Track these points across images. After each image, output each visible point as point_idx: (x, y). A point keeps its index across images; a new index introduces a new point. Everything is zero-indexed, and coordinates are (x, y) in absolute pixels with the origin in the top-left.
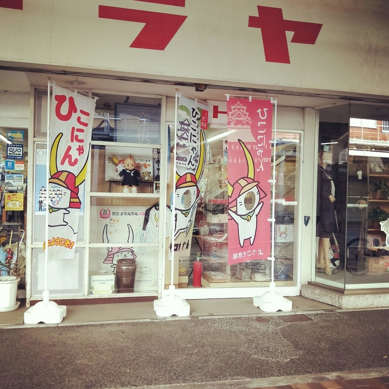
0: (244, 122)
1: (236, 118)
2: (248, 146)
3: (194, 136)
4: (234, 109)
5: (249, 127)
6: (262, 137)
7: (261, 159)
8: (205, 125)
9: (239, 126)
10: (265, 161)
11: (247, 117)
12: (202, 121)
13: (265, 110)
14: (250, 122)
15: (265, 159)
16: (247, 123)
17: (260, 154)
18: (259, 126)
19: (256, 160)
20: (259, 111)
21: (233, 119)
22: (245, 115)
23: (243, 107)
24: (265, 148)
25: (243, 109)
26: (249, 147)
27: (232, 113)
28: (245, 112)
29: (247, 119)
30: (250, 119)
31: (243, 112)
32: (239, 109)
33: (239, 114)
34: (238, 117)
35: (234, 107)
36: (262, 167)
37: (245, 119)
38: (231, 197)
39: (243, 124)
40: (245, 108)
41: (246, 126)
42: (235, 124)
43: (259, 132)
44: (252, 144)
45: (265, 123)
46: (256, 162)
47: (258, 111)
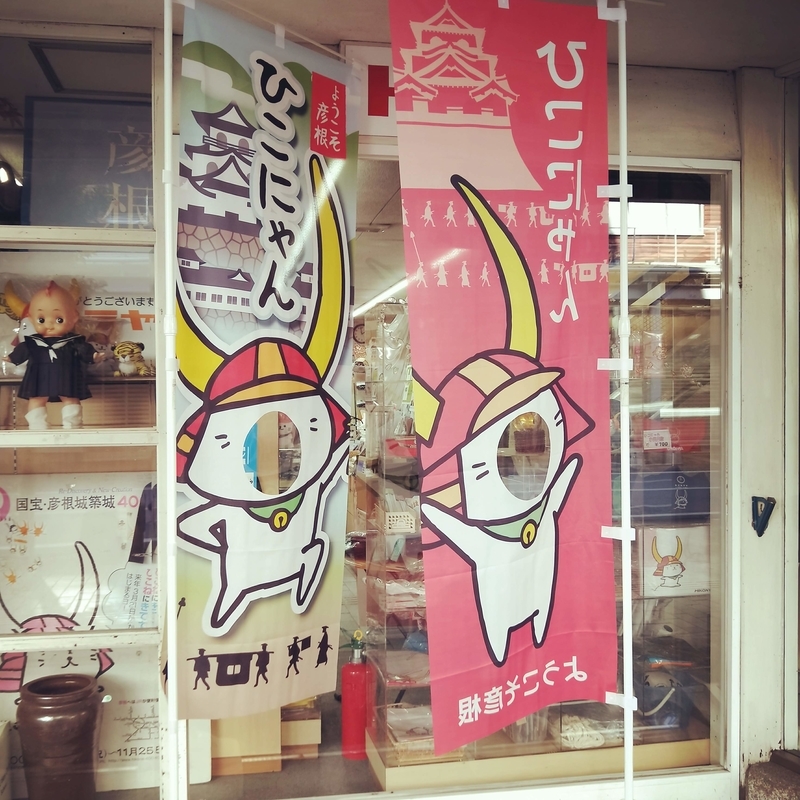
0: (479, 98)
1: (439, 81)
2: (501, 208)
3: (275, 178)
4: (427, 37)
5: (505, 121)
6: (568, 167)
7: (568, 266)
8: (334, 142)
9: (455, 115)
10: (583, 278)
11: (493, 76)
12: (315, 123)
13: (573, 47)
14: (509, 101)
15: (584, 267)
16: (495, 105)
17: (564, 244)
18: (550, 116)
19: (544, 270)
20: (548, 51)
21: (425, 82)
22: (483, 66)
23: (470, 30)
24: (580, 221)
25: (471, 41)
26: (509, 211)
27: (418, 52)
28: (478, 51)
29: (493, 85)
30: (505, 85)
31: (472, 51)
32: (450, 39)
33: (450, 61)
34: (448, 74)
35: (427, 26)
36: (570, 302)
37: (481, 85)
38: (429, 443)
39: (472, 108)
40: (480, 34)
41: (487, 117)
42: (436, 106)
43: (554, 144)
44: (521, 198)
45: (577, 105)
46: (545, 279)
47: (541, 53)
